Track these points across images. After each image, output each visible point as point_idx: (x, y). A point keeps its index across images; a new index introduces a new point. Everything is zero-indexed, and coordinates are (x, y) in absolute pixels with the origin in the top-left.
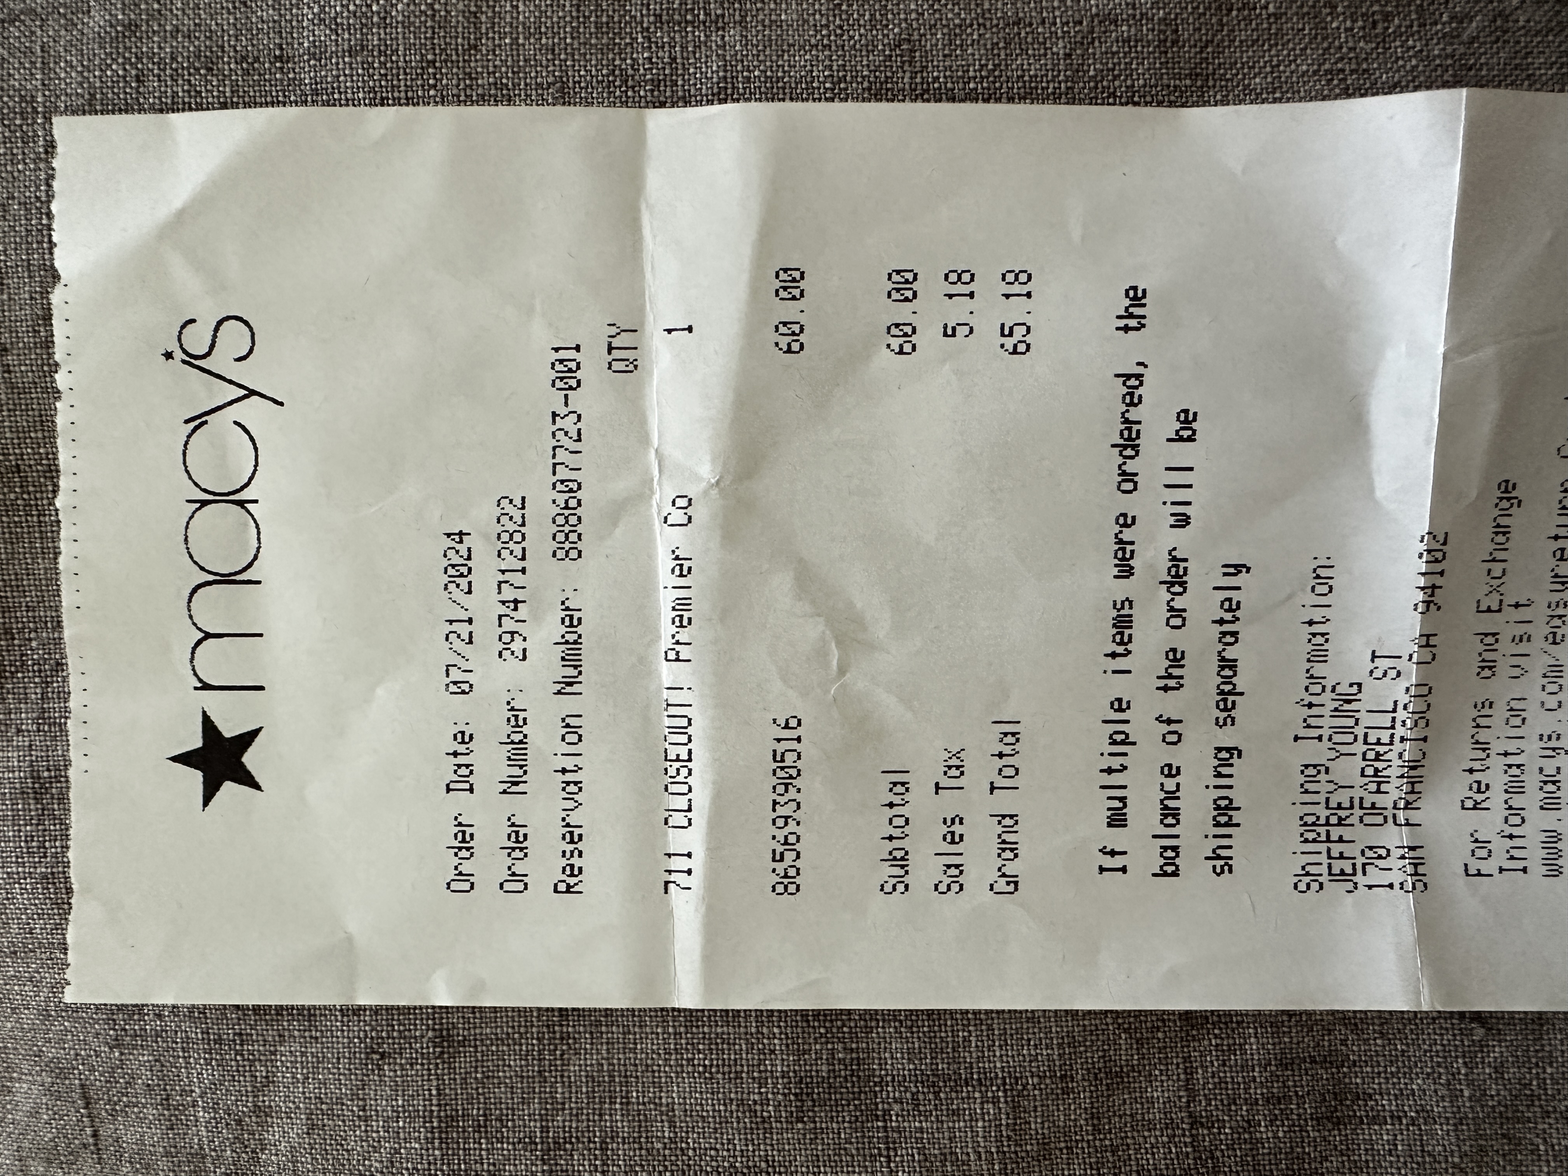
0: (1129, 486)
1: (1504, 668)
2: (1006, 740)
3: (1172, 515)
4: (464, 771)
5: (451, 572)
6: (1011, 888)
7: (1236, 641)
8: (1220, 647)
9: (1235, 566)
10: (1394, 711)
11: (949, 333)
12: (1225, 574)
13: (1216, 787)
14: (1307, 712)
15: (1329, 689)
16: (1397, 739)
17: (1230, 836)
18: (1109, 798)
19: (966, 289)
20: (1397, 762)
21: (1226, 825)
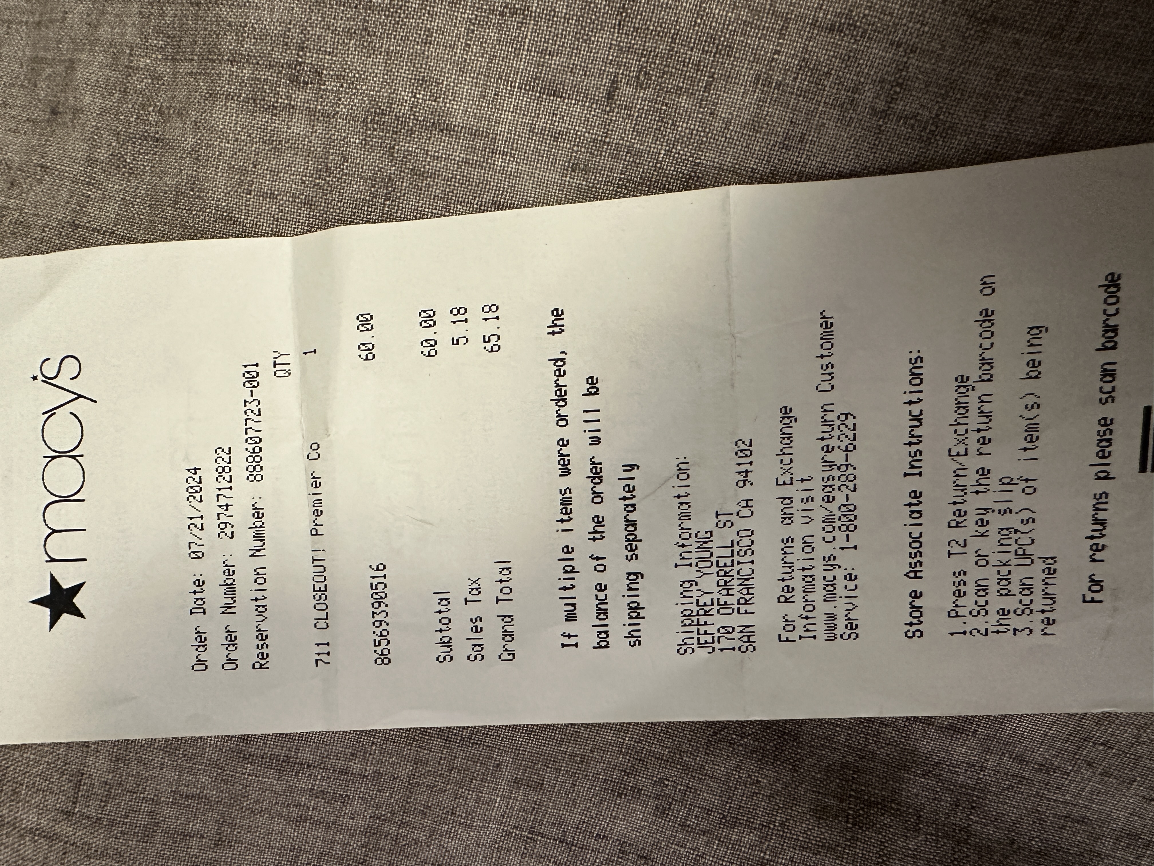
0: (563, 423)
1: (798, 518)
2: (503, 572)
3: (590, 438)
4: (200, 602)
5: (190, 490)
6: (511, 657)
7: (635, 509)
8: (625, 513)
9: (630, 466)
10: (732, 546)
11: (455, 342)
12: (624, 471)
13: (628, 596)
14: (681, 550)
15: (693, 535)
16: (735, 563)
17: (639, 624)
18: (565, 605)
19: (463, 318)
20: (736, 576)
21: (637, 618)
